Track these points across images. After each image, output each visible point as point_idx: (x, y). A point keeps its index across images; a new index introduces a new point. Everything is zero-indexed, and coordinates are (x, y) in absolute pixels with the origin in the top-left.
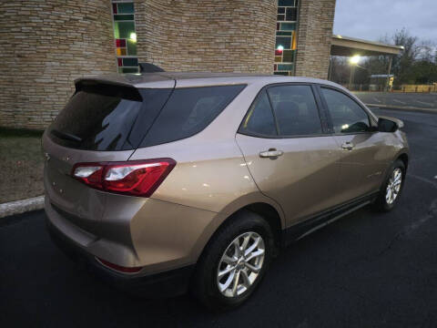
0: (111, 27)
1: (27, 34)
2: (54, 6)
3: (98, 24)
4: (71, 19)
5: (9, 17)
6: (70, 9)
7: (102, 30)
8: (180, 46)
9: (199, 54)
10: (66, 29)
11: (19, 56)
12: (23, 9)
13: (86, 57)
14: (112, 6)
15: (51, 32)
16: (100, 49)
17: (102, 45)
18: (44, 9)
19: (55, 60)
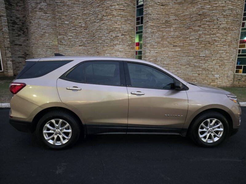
0: (134, 37)
1: (101, 43)
2: (110, 31)
3: (127, 37)
4: (116, 36)
5: (96, 38)
6: (116, 32)
7: (129, 39)
8: (168, 43)
9: (180, 46)
10: (114, 40)
11: (98, 52)
12: (100, 34)
13: (120, 51)
14: (136, 28)
15: (108, 42)
16: (127, 48)
17: (128, 46)
18: (107, 33)
19: (108, 53)
